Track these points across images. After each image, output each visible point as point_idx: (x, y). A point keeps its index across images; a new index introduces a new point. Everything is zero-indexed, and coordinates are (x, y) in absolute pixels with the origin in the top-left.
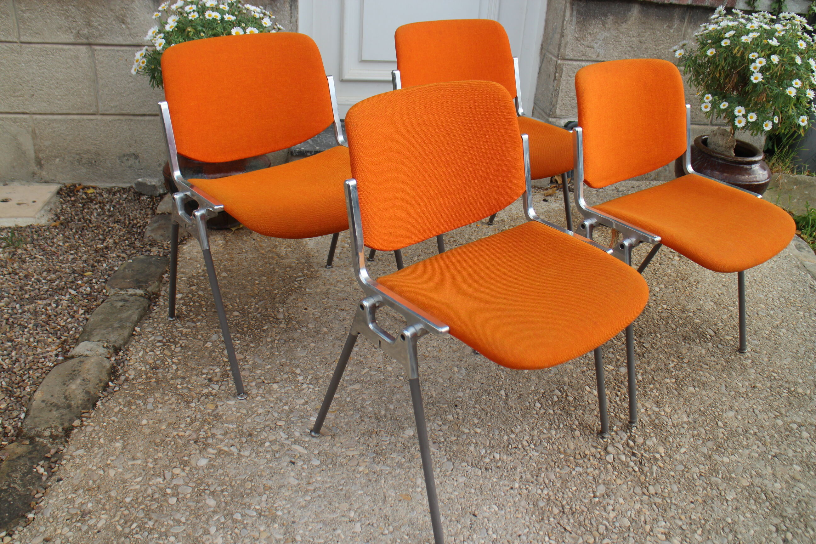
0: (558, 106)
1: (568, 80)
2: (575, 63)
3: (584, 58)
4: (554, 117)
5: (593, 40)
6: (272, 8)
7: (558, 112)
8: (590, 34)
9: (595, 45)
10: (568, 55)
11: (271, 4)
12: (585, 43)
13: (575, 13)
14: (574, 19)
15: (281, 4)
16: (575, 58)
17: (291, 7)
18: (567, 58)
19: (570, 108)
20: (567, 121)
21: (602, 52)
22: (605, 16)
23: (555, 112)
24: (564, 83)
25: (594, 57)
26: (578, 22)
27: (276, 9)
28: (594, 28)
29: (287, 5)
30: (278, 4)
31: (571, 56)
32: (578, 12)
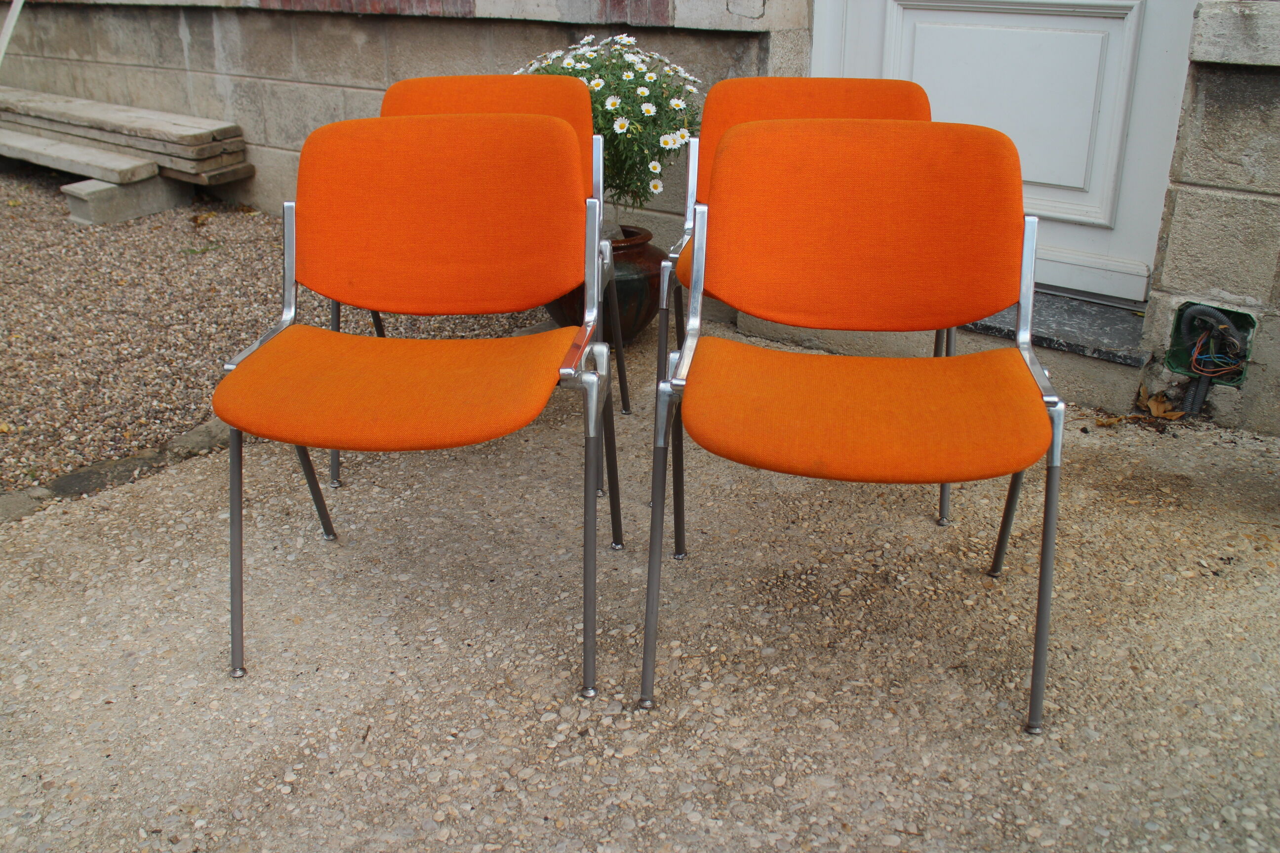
0: (1165, 269)
1: (1186, 223)
2: (1201, 191)
3: (1220, 183)
4: (1158, 290)
5: (1240, 150)
6: (735, 71)
7: (1165, 280)
8: (1235, 137)
9: (1246, 160)
10: (1187, 175)
11: (734, 66)
12: (1224, 154)
13: (1202, 96)
14: (1201, 107)
15: (747, 66)
16: (1202, 182)
17: (759, 70)
18: (1184, 179)
19: (1189, 276)
20: (1183, 300)
21: (1260, 174)
22: (1268, 102)
23: (1160, 280)
24: (1179, 226)
25: (1242, 182)
26: (1208, 114)
27: (740, 73)
28: (1243, 126)
29: (754, 68)
30: (744, 67)
31: (1193, 177)
32: (1209, 95)
